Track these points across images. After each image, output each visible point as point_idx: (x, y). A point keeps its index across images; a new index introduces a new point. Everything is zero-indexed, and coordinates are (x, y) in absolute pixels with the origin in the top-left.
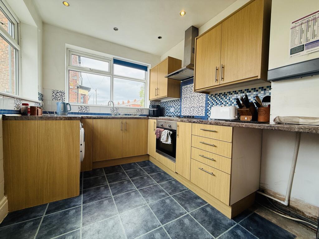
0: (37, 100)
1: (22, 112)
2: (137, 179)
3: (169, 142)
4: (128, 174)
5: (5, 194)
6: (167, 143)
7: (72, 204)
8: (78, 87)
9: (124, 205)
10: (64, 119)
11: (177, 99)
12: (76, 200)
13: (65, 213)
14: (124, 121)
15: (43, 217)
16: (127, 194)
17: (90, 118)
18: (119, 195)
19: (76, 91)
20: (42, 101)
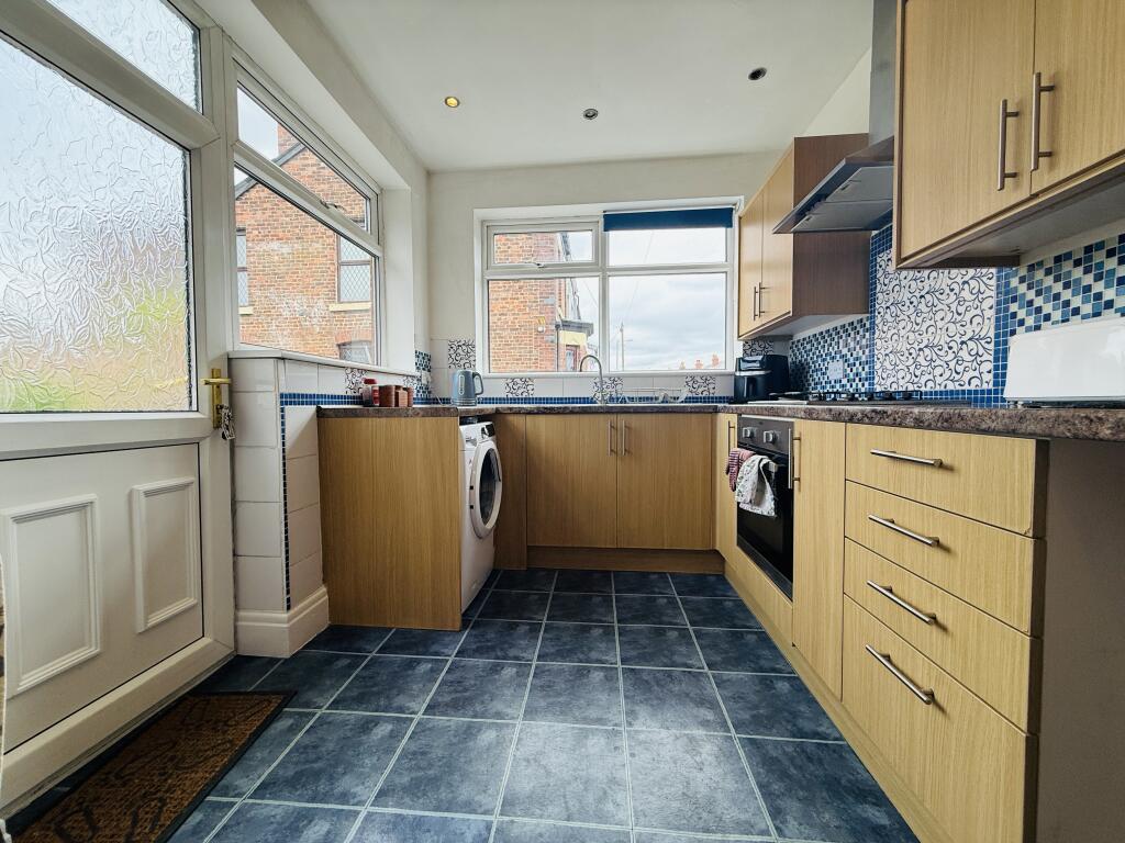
0: (412, 370)
1: (364, 399)
2: (640, 632)
3: (768, 507)
4: (621, 605)
5: (324, 581)
6: (759, 512)
7: (435, 648)
8: (557, 327)
9: (551, 700)
10: (421, 413)
11: (854, 318)
12: (447, 639)
13: (411, 665)
14: (622, 420)
15: (370, 656)
16: (579, 670)
17: (518, 412)
18: (555, 664)
19: (554, 338)
20: (429, 371)
